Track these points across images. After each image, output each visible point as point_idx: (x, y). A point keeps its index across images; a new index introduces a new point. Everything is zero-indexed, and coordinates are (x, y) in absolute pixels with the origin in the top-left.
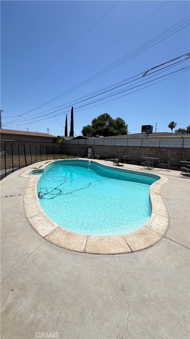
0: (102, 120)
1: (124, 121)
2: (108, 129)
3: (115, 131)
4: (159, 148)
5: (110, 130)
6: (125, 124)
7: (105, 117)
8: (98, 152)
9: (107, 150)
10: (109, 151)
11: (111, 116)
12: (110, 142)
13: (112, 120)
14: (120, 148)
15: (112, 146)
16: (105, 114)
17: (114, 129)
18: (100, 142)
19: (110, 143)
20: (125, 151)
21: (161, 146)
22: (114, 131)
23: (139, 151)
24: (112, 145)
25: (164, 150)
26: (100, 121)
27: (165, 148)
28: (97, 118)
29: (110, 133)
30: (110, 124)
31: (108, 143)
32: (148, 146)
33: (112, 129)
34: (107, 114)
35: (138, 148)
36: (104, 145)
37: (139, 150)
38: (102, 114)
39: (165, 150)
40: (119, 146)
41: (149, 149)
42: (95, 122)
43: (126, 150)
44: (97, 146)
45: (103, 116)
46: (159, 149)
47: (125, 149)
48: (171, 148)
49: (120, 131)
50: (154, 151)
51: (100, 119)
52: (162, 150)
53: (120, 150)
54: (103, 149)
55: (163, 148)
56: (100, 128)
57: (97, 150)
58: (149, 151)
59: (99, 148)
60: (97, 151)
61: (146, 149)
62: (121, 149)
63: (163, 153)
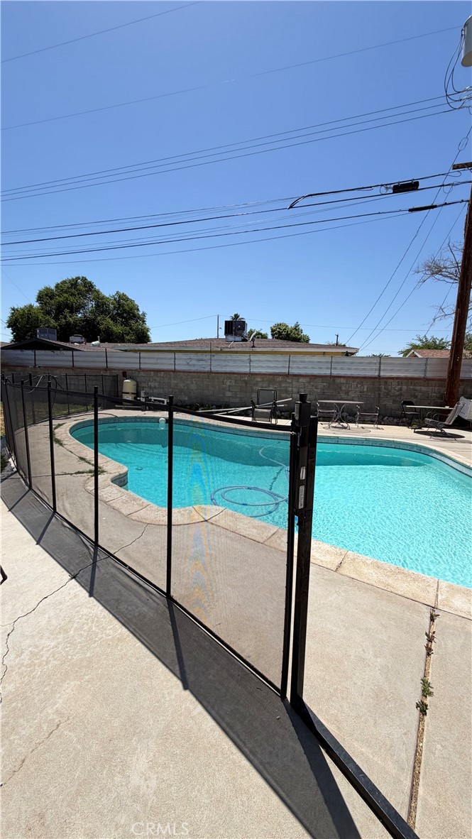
0: (72, 295)
1: (136, 303)
2: (94, 320)
3: (118, 329)
4: (331, 376)
5: (102, 324)
6: (138, 310)
7: (81, 288)
8: (155, 391)
9: (189, 382)
10: (193, 387)
11: (98, 286)
12: (192, 363)
13: (103, 297)
14: (230, 378)
15: (204, 373)
16: (78, 278)
17: (111, 322)
18: (159, 361)
19: (194, 365)
20: (244, 385)
21: (335, 373)
22: (115, 328)
23: (284, 385)
24: (202, 369)
25: (342, 380)
26: (65, 295)
27: (344, 377)
28: (53, 287)
29: (104, 332)
30: (97, 306)
31: (188, 364)
32: (303, 372)
33: (106, 322)
34: (84, 279)
35: (280, 379)
36: (174, 371)
37: (282, 381)
38: (70, 278)
39: (345, 382)
40: (226, 373)
41: (308, 379)
42: (51, 298)
43: (246, 384)
44: (152, 373)
45: (74, 283)
46: (331, 380)
47: (244, 381)
48: (357, 378)
49: (131, 329)
50: (321, 385)
51: (66, 292)
52: (338, 381)
53: (228, 383)
54: (173, 382)
55: (340, 377)
56: (71, 317)
57: (152, 384)
58: (307, 384)
59: (158, 379)
60: (150, 387)
61: (301, 380)
62: (233, 381)
63: (340, 388)
